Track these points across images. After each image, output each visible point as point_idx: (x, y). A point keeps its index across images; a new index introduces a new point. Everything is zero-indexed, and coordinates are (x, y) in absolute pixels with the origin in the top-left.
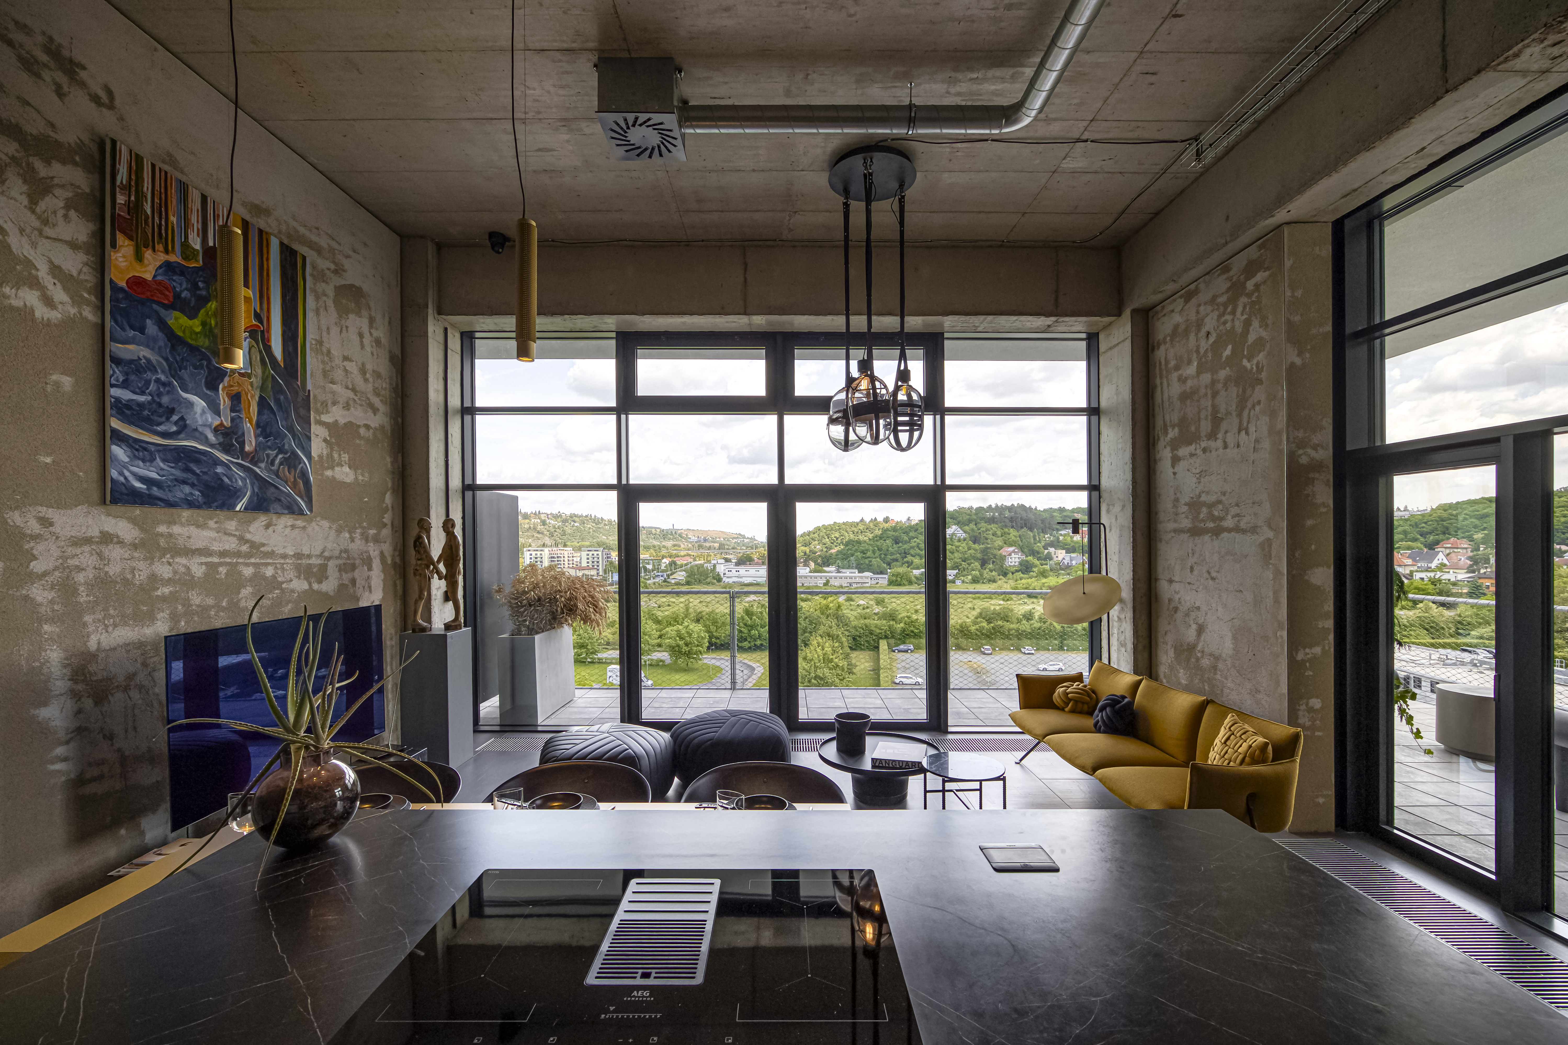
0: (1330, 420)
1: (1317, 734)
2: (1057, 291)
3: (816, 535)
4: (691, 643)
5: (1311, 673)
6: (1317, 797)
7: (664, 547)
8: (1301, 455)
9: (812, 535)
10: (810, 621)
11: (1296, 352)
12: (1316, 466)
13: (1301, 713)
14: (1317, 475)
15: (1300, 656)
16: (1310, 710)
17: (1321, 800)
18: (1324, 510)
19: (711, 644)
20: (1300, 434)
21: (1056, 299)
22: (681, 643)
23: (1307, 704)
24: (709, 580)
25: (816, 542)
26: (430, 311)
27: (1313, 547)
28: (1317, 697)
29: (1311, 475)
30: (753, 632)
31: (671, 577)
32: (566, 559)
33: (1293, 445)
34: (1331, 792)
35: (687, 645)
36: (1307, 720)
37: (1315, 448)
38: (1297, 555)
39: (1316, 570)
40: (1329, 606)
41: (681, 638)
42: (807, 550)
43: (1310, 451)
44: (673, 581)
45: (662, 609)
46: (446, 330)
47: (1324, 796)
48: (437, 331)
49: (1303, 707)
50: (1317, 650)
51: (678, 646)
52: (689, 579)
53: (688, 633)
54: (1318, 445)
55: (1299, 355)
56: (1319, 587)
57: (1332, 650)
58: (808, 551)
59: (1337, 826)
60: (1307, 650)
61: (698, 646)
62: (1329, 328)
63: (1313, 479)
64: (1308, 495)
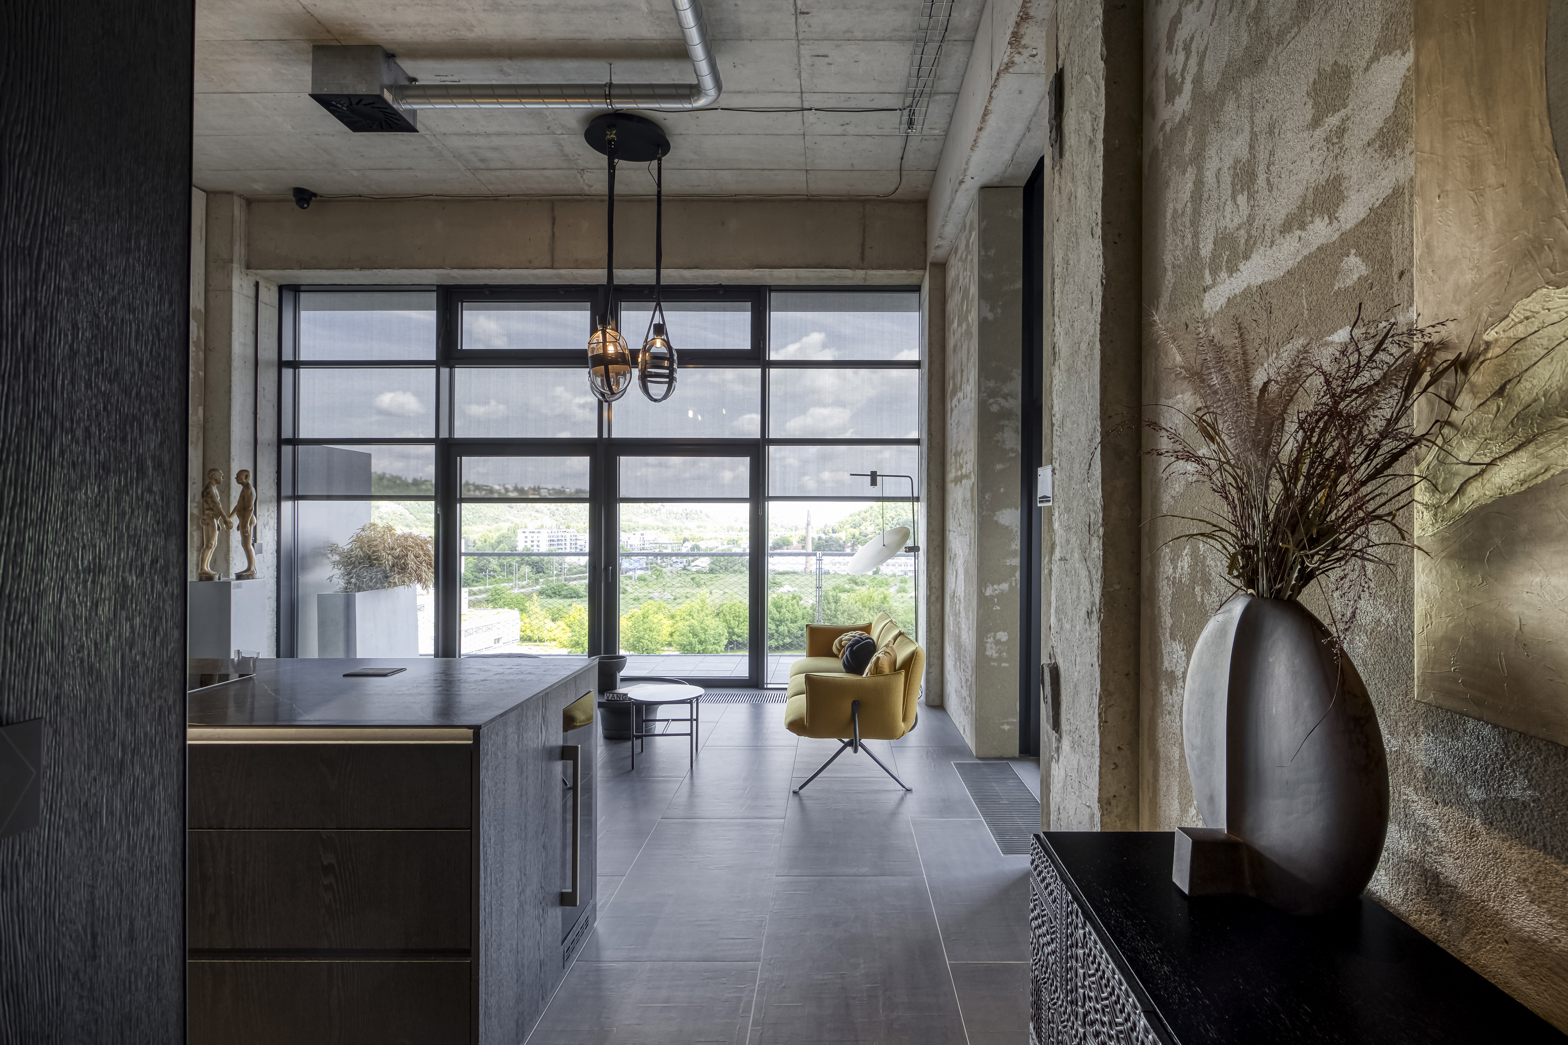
0: (1020, 371)
1: (1003, 665)
2: (863, 245)
3: (868, 514)
4: (705, 641)
5: (999, 608)
6: (1003, 724)
7: (687, 528)
8: (992, 404)
9: (863, 515)
10: (849, 615)
11: (989, 307)
12: (1005, 414)
13: (988, 645)
14: (1007, 422)
15: (989, 592)
16: (998, 642)
17: (1006, 727)
18: (1013, 455)
19: (730, 642)
20: (992, 384)
21: (863, 253)
22: (695, 640)
23: (995, 637)
24: (736, 568)
25: (868, 523)
26: (236, 266)
27: (1002, 490)
28: (1004, 631)
29: (1002, 423)
30: (781, 628)
31: (693, 564)
32: (568, 542)
33: (985, 394)
34: (1016, 720)
35: (701, 642)
36: (994, 652)
37: (1005, 397)
38: (987, 497)
39: (1004, 511)
40: (1016, 545)
41: (695, 635)
42: (857, 532)
43: (1001, 400)
44: (694, 569)
45: (678, 601)
46: (257, 285)
47: (1008, 724)
48: (245, 285)
49: (991, 640)
50: (1005, 586)
51: (691, 644)
52: (713, 566)
53: (702, 628)
54: (1007, 395)
55: (991, 310)
56: (1008, 527)
57: (1019, 586)
58: (857, 534)
59: (1020, 753)
60: (996, 587)
61: (714, 644)
62: (1019, 285)
63: (1003, 426)
64: (998, 441)
